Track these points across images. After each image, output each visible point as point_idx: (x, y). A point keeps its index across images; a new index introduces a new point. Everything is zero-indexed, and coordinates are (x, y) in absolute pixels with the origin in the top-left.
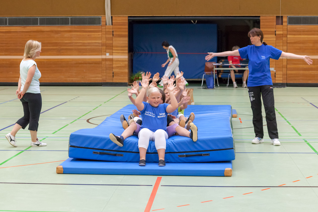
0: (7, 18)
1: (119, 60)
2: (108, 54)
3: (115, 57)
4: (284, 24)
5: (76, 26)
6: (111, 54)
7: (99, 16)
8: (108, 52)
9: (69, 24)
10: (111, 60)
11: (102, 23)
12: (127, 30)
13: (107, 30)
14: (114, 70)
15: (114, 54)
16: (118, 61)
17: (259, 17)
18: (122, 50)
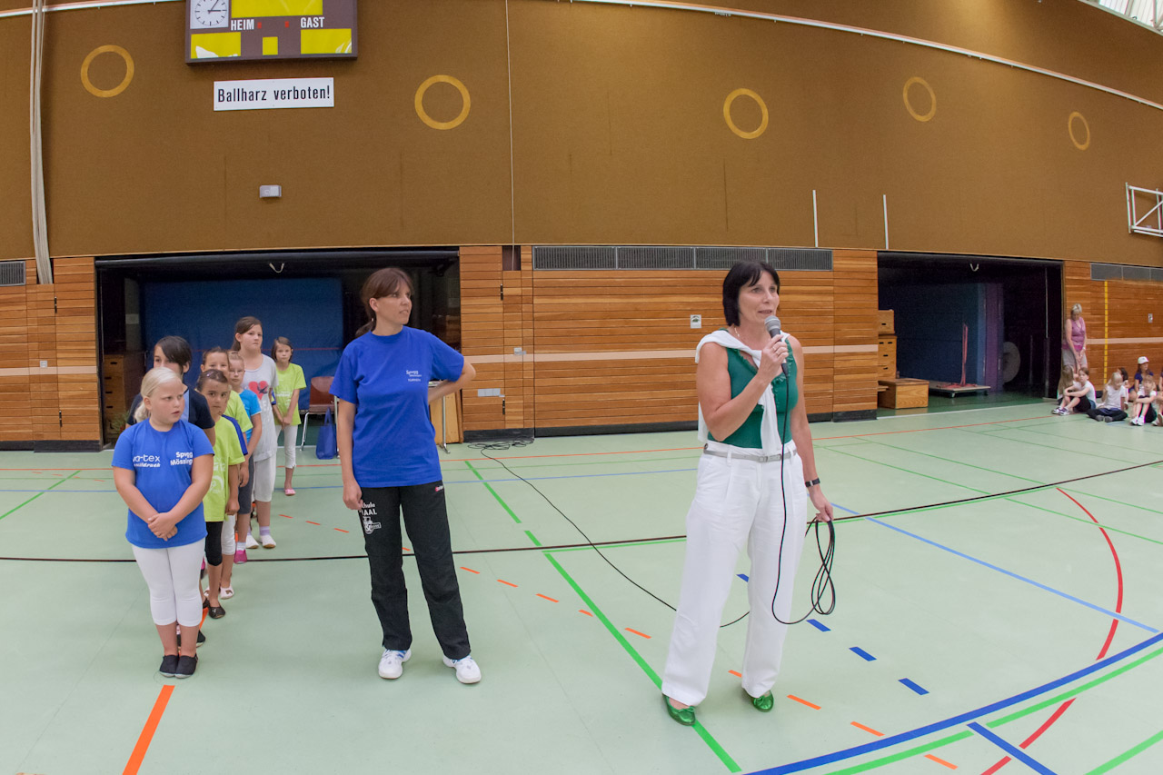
1: (75, 378)
2: (44, 363)
3: (63, 370)
4: (522, 268)
6: (53, 363)
7: (20, 260)
8: (43, 359)
10: (54, 379)
11: (30, 279)
12: (93, 295)
13: (41, 296)
14: (62, 407)
15: (60, 361)
16: (71, 380)
17: (457, 248)
18: (80, 351)
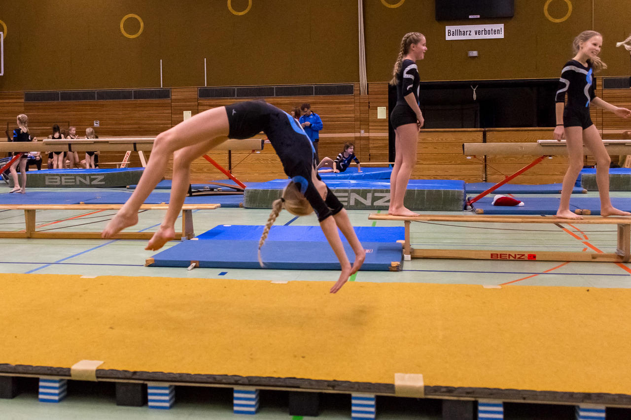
0: (235, 89)
1: (378, 138)
2: (362, 131)
3: (372, 135)
5: (321, 96)
6: (367, 131)
7: (352, 84)
8: (362, 129)
9: (313, 94)
10: (368, 139)
11: (356, 92)
12: (387, 100)
13: (362, 101)
14: (371, 152)
15: (370, 130)
16: (375, 139)
18: (381, 126)
